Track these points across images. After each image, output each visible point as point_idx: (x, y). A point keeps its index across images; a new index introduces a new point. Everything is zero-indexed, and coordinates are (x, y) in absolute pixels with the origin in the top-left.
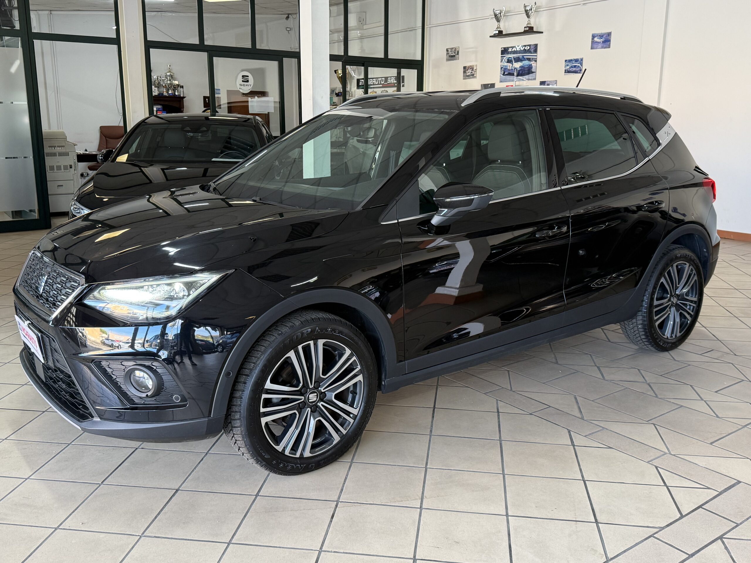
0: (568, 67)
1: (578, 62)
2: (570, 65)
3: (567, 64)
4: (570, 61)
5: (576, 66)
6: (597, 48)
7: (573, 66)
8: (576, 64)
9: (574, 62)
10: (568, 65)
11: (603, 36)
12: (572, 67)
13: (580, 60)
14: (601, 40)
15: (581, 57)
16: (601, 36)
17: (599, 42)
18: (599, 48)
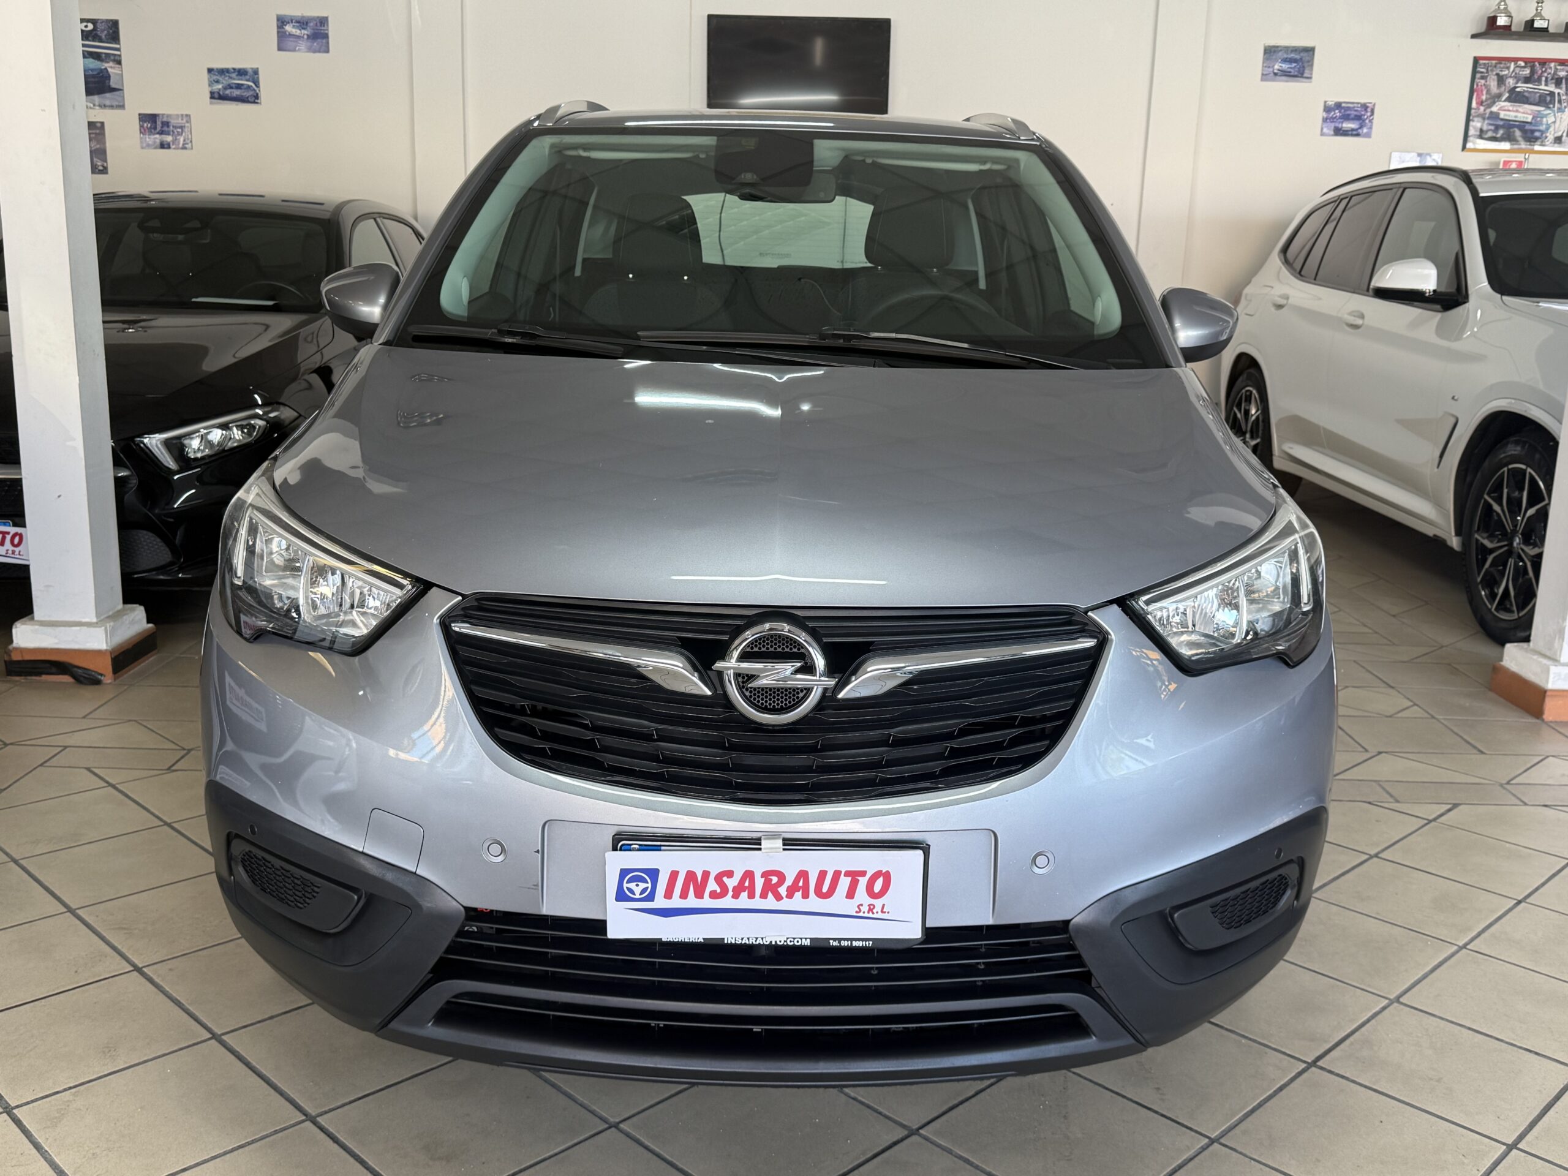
0: (220, 86)
1: (248, 77)
2: (225, 81)
3: (215, 78)
4: (223, 72)
5: (242, 85)
6: (294, 50)
7: (234, 86)
8: (242, 80)
9: (234, 75)
10: (217, 82)
11: (307, 23)
12: (230, 87)
13: (250, 71)
14: (303, 31)
15: (255, 66)
16: (302, 23)
17: (298, 37)
18: (299, 50)
